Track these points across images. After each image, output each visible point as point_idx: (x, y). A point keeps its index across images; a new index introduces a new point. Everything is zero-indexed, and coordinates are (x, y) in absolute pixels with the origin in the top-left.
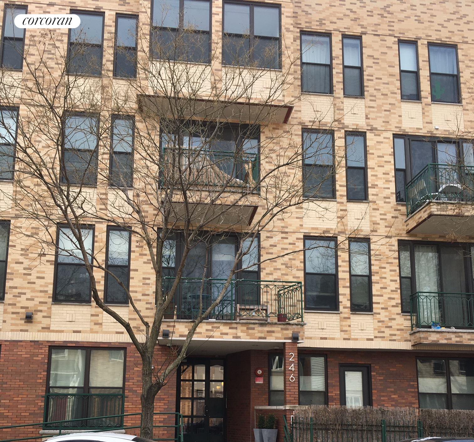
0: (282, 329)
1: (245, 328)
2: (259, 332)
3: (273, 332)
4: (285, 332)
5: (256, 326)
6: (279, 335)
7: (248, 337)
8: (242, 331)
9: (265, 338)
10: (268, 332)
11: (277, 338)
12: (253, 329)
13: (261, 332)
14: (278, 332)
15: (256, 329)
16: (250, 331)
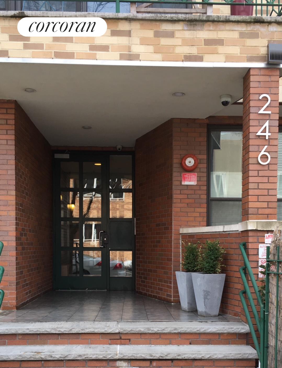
0: (242, 35)
1: (149, 34)
2: (186, 42)
3: (220, 42)
4: (250, 42)
5: (179, 26)
6: (235, 50)
7: (159, 56)
8: (144, 42)
9: (200, 59)
10: (208, 42)
11: (229, 58)
12: (171, 35)
13: (191, 43)
14: (233, 43)
15: (177, 34)
16: (164, 41)
